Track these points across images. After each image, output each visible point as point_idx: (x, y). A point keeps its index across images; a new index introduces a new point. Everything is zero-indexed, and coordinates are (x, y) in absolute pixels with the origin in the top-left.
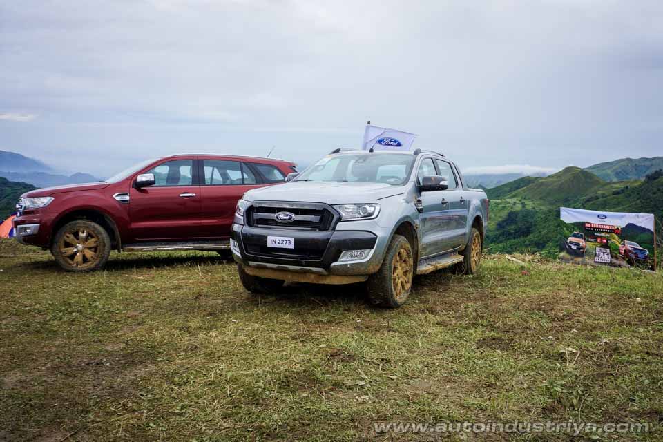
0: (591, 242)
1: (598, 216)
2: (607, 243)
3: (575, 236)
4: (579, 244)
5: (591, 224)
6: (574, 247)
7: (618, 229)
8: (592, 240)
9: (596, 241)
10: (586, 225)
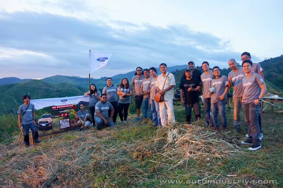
0: (56, 118)
1: (62, 101)
2: (68, 115)
3: (44, 117)
4: (47, 122)
5: (56, 106)
6: (44, 125)
7: (74, 106)
8: (57, 116)
9: (61, 116)
10: (53, 108)
